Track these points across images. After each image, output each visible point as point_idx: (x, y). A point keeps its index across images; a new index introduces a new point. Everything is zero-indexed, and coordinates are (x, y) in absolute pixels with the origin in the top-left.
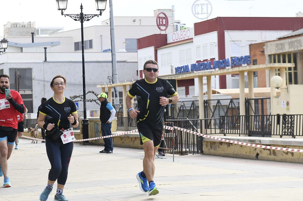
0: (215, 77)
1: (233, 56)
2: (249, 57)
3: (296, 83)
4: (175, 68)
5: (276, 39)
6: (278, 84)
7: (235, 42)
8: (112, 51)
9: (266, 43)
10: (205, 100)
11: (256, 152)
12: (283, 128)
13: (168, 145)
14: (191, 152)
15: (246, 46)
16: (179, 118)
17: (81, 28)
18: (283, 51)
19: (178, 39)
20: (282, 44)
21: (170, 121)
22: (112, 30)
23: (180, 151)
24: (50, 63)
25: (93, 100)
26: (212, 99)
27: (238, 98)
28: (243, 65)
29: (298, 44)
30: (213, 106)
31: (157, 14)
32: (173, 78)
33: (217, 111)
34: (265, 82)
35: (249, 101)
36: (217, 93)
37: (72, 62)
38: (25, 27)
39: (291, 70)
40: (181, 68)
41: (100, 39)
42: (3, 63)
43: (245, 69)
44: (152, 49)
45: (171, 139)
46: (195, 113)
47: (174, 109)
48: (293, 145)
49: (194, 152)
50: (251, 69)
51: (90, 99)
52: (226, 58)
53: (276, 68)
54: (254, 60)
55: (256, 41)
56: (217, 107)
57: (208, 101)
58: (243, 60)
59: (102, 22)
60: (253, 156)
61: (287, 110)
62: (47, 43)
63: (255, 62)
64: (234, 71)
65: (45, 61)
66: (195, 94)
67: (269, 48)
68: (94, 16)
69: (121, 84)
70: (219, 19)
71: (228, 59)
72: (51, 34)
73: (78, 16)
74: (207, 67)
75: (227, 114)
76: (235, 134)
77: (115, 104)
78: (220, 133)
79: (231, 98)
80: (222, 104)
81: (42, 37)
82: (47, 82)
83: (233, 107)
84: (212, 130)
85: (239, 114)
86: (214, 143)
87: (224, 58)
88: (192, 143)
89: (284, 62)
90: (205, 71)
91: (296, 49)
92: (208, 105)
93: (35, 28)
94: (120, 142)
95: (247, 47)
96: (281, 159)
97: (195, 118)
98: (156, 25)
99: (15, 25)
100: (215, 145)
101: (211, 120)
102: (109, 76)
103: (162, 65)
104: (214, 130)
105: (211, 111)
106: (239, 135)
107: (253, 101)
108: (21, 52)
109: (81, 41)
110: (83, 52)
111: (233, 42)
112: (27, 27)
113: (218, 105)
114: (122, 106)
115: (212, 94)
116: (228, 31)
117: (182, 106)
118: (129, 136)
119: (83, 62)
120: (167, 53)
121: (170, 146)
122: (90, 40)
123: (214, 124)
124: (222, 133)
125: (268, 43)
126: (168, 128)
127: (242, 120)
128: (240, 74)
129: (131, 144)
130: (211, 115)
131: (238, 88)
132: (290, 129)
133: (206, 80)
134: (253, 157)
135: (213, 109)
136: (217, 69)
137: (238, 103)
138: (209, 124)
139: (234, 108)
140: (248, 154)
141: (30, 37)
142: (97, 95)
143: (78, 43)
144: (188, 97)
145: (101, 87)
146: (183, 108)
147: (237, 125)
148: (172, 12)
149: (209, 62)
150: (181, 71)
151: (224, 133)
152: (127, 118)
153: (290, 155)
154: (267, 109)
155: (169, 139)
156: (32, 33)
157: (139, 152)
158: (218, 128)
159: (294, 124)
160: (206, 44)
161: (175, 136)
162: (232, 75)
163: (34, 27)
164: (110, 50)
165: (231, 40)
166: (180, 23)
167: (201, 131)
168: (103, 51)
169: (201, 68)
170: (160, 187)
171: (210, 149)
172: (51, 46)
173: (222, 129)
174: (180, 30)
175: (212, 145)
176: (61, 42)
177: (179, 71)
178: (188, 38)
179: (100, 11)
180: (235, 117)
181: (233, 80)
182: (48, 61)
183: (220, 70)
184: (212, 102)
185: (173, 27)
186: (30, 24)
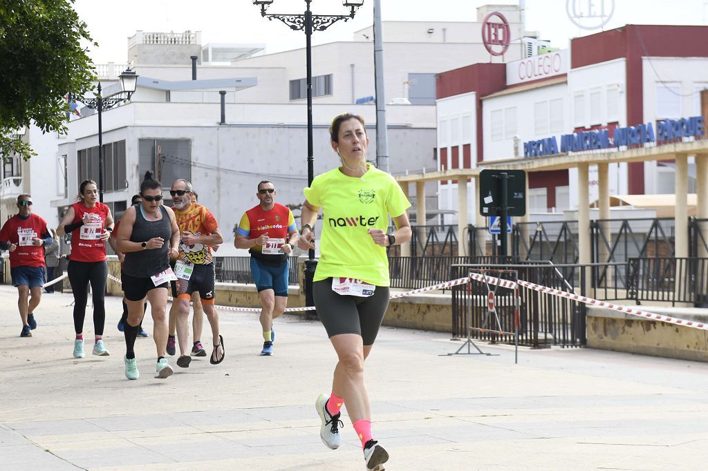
0: (619, 166)
1: (661, 117)
2: (699, 121)
4: (525, 144)
7: (667, 85)
8: (377, 101)
10: (592, 221)
13: (503, 325)
15: (692, 94)
16: (532, 261)
17: (305, 46)
19: (533, 75)
21: (509, 268)
22: (377, 52)
23: (533, 338)
24: (232, 128)
26: (609, 218)
27: (672, 216)
28: (685, 139)
30: (613, 235)
31: (485, 15)
32: (520, 168)
33: (621, 246)
35: (699, 223)
36: (621, 203)
37: (284, 126)
38: (177, 43)
40: (539, 145)
41: (351, 74)
42: (126, 127)
43: (689, 148)
44: (470, 99)
45: (511, 310)
46: (568, 251)
47: (521, 240)
49: (564, 343)
50: (704, 149)
52: (646, 122)
56: (622, 238)
57: (599, 223)
58: (685, 127)
59: (355, 33)
60: (704, 354)
62: (227, 82)
64: (664, 154)
65: (220, 124)
66: (568, 205)
68: (337, 20)
70: (629, 30)
71: (650, 124)
72: (236, 59)
73: (301, 19)
74: (599, 143)
75: (643, 254)
76: (663, 300)
78: (627, 298)
79: (654, 215)
80: (634, 231)
81: (214, 68)
82: (226, 172)
83: (659, 239)
84: (608, 290)
85: (674, 254)
86: (614, 321)
87: (641, 121)
88: (561, 321)
90: (595, 151)
92: (599, 232)
93: (200, 45)
94: (391, 315)
95: (694, 96)
97: (568, 261)
98: (481, 41)
99: (154, 39)
100: (614, 327)
101: (606, 267)
103: (493, 136)
104: (614, 290)
105: (608, 246)
106: (671, 303)
108: (164, 99)
109: (306, 77)
110: (309, 104)
111: (661, 85)
112: (180, 43)
113: (623, 231)
115: (611, 206)
116: (651, 57)
117: (538, 234)
118: (413, 301)
119: (310, 126)
120: (506, 109)
121: (508, 326)
122: (325, 76)
123: (612, 277)
124: (632, 299)
126: (505, 283)
127: (681, 269)
128: (677, 162)
129: (418, 319)
130: (607, 257)
131: (672, 191)
133: (597, 174)
134: (705, 357)
135: (612, 241)
136: (623, 148)
137: (670, 229)
138: (602, 278)
139: (663, 241)
140: (692, 349)
141: (187, 66)
143: (299, 81)
144: (554, 213)
146: (541, 238)
147: (667, 280)
148: (518, 12)
149: (606, 131)
150: (538, 152)
151: (636, 299)
152: (406, 258)
155: (507, 309)
156: (192, 58)
157: (434, 340)
158: (623, 286)
160: (599, 88)
161: (520, 304)
162: (658, 161)
163: (198, 43)
164: (372, 99)
165: (658, 80)
166: (538, 39)
167: (583, 294)
168: (355, 102)
169: (586, 145)
170: (483, 420)
171: (603, 335)
172: (236, 87)
173: (632, 289)
174: (537, 54)
175: (607, 326)
176: (258, 79)
177: (533, 151)
178: (555, 74)
179: (351, 7)
180: (662, 260)
181: (661, 174)
182: (229, 123)
183: (630, 150)
184: (609, 224)
185: (522, 46)
186: (188, 36)
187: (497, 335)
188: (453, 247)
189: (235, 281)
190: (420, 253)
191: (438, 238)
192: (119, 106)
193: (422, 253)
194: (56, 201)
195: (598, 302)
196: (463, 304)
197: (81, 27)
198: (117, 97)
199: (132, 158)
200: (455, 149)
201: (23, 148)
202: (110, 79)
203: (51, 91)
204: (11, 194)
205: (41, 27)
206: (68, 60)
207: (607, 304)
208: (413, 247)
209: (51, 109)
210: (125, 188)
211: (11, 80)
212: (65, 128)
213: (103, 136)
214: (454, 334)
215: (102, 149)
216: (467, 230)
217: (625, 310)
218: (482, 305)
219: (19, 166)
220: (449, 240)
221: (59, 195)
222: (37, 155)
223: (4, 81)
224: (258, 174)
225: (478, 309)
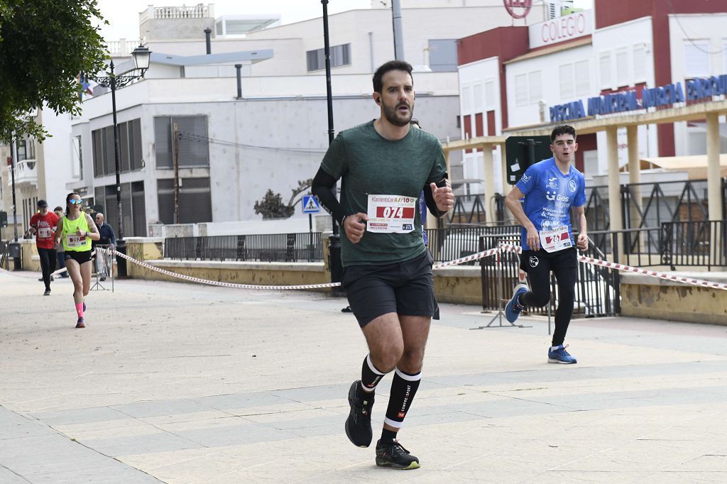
0: (648, 128)
1: (690, 75)
4: (551, 108)
7: (695, 42)
10: (622, 186)
15: (721, 52)
17: (322, 15)
19: (557, 37)
22: (396, 19)
24: (249, 103)
26: (640, 181)
27: (704, 177)
28: (716, 98)
30: (644, 199)
32: (546, 133)
33: (653, 209)
36: (651, 166)
37: (302, 99)
38: (189, 16)
40: (565, 109)
41: (369, 44)
42: (140, 105)
43: (719, 107)
44: (492, 64)
46: (599, 217)
52: (674, 82)
56: (654, 203)
57: (630, 187)
58: (715, 85)
62: (242, 55)
64: (695, 114)
65: (237, 98)
66: (597, 170)
71: (679, 84)
72: (251, 31)
74: (627, 105)
75: (676, 218)
76: (698, 265)
78: (662, 264)
79: (685, 177)
80: (666, 194)
81: (229, 41)
82: (245, 148)
83: (692, 201)
84: (641, 256)
85: (707, 216)
86: (648, 288)
87: (670, 81)
90: (623, 114)
92: (630, 196)
93: (213, 18)
95: (723, 53)
97: (599, 227)
98: (502, 4)
99: (166, 13)
100: (649, 293)
101: (638, 232)
103: (517, 101)
104: (647, 256)
105: (639, 210)
106: (707, 267)
108: (181, 76)
109: (323, 46)
110: (328, 75)
111: (689, 43)
112: (193, 17)
113: (655, 195)
115: (641, 169)
116: (677, 15)
118: (442, 274)
119: (329, 98)
120: (530, 73)
122: (343, 46)
123: (645, 242)
124: (666, 264)
127: (715, 233)
128: (708, 121)
129: (447, 293)
130: (639, 222)
131: (703, 152)
133: (626, 137)
135: (643, 206)
136: (652, 109)
137: (703, 191)
138: (635, 243)
139: (695, 204)
141: (201, 40)
143: (316, 52)
147: (701, 243)
149: (633, 93)
150: (565, 116)
151: (671, 264)
152: (433, 230)
156: (205, 31)
157: (465, 313)
158: (656, 251)
160: (625, 48)
162: (688, 122)
163: (211, 16)
165: (685, 37)
167: (616, 261)
169: (613, 108)
170: (518, 394)
171: (638, 302)
172: (252, 60)
173: (666, 255)
174: (559, 15)
175: (642, 293)
176: (274, 51)
177: (560, 116)
178: (579, 35)
180: (696, 224)
181: (691, 134)
182: (246, 98)
183: (659, 111)
184: (640, 188)
185: (544, 8)
186: (200, 9)
188: (481, 217)
189: (258, 260)
190: (446, 225)
191: (465, 208)
192: (132, 83)
193: (449, 224)
194: (72, 183)
195: (631, 269)
196: (493, 276)
197: (91, 5)
198: (131, 74)
199: (148, 136)
200: (479, 116)
201: (37, 130)
202: (122, 56)
203: (63, 71)
204: (25, 178)
205: (50, 5)
206: (79, 39)
207: (640, 270)
209: (63, 89)
210: (141, 167)
211: (21, 61)
212: (79, 109)
213: (118, 115)
214: (485, 307)
215: (117, 128)
216: (494, 199)
217: (659, 275)
218: (513, 276)
219: (32, 149)
220: (476, 210)
221: (76, 177)
222: (51, 136)
223: (15, 61)
224: (277, 149)
225: (509, 281)
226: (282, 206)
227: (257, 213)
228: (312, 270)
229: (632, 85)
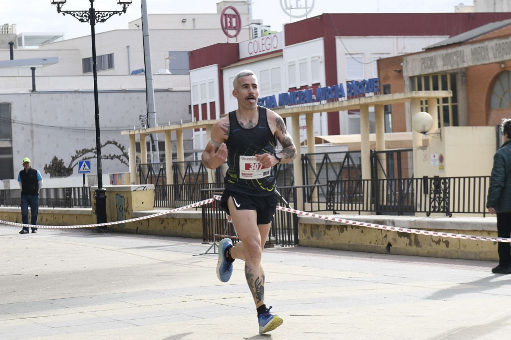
0: (321, 115)
1: (350, 79)
2: (376, 82)
3: (456, 124)
5: (421, 50)
6: (424, 127)
7: (354, 56)
8: (146, 72)
9: (405, 58)
10: (302, 155)
11: (387, 241)
12: (432, 200)
14: (279, 242)
15: (371, 62)
17: (91, 34)
18: (433, 70)
19: (258, 51)
20: (431, 59)
22: (145, 36)
24: (41, 95)
25: (114, 155)
26: (315, 152)
27: (359, 150)
28: (367, 95)
29: (459, 59)
30: (317, 164)
31: (223, 9)
33: (324, 172)
34: (404, 123)
35: (378, 154)
36: (323, 141)
37: (78, 92)
39: (447, 102)
40: (263, 101)
41: (127, 54)
43: (369, 101)
44: (213, 69)
46: (286, 177)
48: (447, 229)
49: (283, 243)
50: (380, 101)
51: (110, 155)
52: (339, 83)
53: (422, 99)
54: (386, 85)
55: (388, 54)
56: (324, 167)
57: (308, 156)
58: (366, 86)
59: (129, 23)
60: (381, 248)
61: (440, 169)
62: (36, 61)
63: (387, 90)
64: (352, 105)
65: (32, 91)
67: (410, 66)
68: (113, 14)
69: (162, 129)
70: (325, 17)
71: (342, 84)
72: (43, 44)
73: (86, 14)
74: (306, 99)
75: (340, 177)
76: (352, 210)
77: (152, 162)
78: (327, 210)
79: (346, 149)
80: (332, 161)
81: (27, 50)
82: (37, 127)
83: (350, 166)
84: (313, 204)
85: (361, 176)
86: (318, 226)
87: (336, 82)
89: (436, 88)
90: (303, 105)
91: (455, 67)
92: (308, 162)
93: (16, 34)
94: (159, 227)
95: (373, 63)
96: (428, 252)
97: (287, 184)
98: (220, 27)
100: (318, 230)
101: (314, 187)
102: (141, 116)
104: (317, 204)
105: (314, 172)
106: (358, 212)
107: (384, 156)
110: (95, 76)
111: (349, 56)
112: (1, 33)
113: (325, 162)
114: (163, 166)
115: (316, 144)
116: (341, 37)
118: (174, 217)
119: (96, 92)
122: (108, 55)
124: (330, 210)
125: (409, 58)
128: (361, 111)
129: (178, 230)
130: (314, 180)
131: (359, 133)
132: (443, 202)
133: (305, 120)
134: (382, 250)
135: (317, 169)
136: (324, 102)
137: (359, 159)
139: (352, 168)
140: (373, 244)
141: (6, 49)
142: (121, 147)
143: (89, 59)
145: (128, 133)
148: (247, 6)
149: (311, 90)
151: (333, 210)
152: (171, 185)
153: (443, 245)
154: (407, 169)
156: (9, 43)
157: (190, 244)
158: (326, 201)
159: (449, 193)
160: (305, 59)
162: (349, 111)
163: (14, 33)
164: (142, 70)
165: (347, 53)
166: (261, 25)
167: (295, 208)
168: (131, 73)
169: (296, 101)
170: (223, 301)
171: (311, 237)
172: (43, 64)
173: (330, 203)
174: (261, 36)
175: (313, 230)
176: (59, 58)
178: (274, 50)
179: (123, 5)
181: (350, 119)
182: (38, 91)
183: (328, 103)
184: (315, 157)
185: (250, 31)
186: (6, 28)
187: (236, 240)
188: (204, 177)
189: (46, 206)
190: (180, 182)
191: (194, 170)
193: (182, 181)
196: (210, 218)
200: (204, 106)
207: (310, 214)
208: (175, 177)
214: (204, 240)
217: (323, 217)
218: (224, 218)
220: (201, 171)
224: (61, 128)
225: (221, 221)
226: (64, 168)
227: (46, 173)
228: (83, 214)
229: (310, 85)
